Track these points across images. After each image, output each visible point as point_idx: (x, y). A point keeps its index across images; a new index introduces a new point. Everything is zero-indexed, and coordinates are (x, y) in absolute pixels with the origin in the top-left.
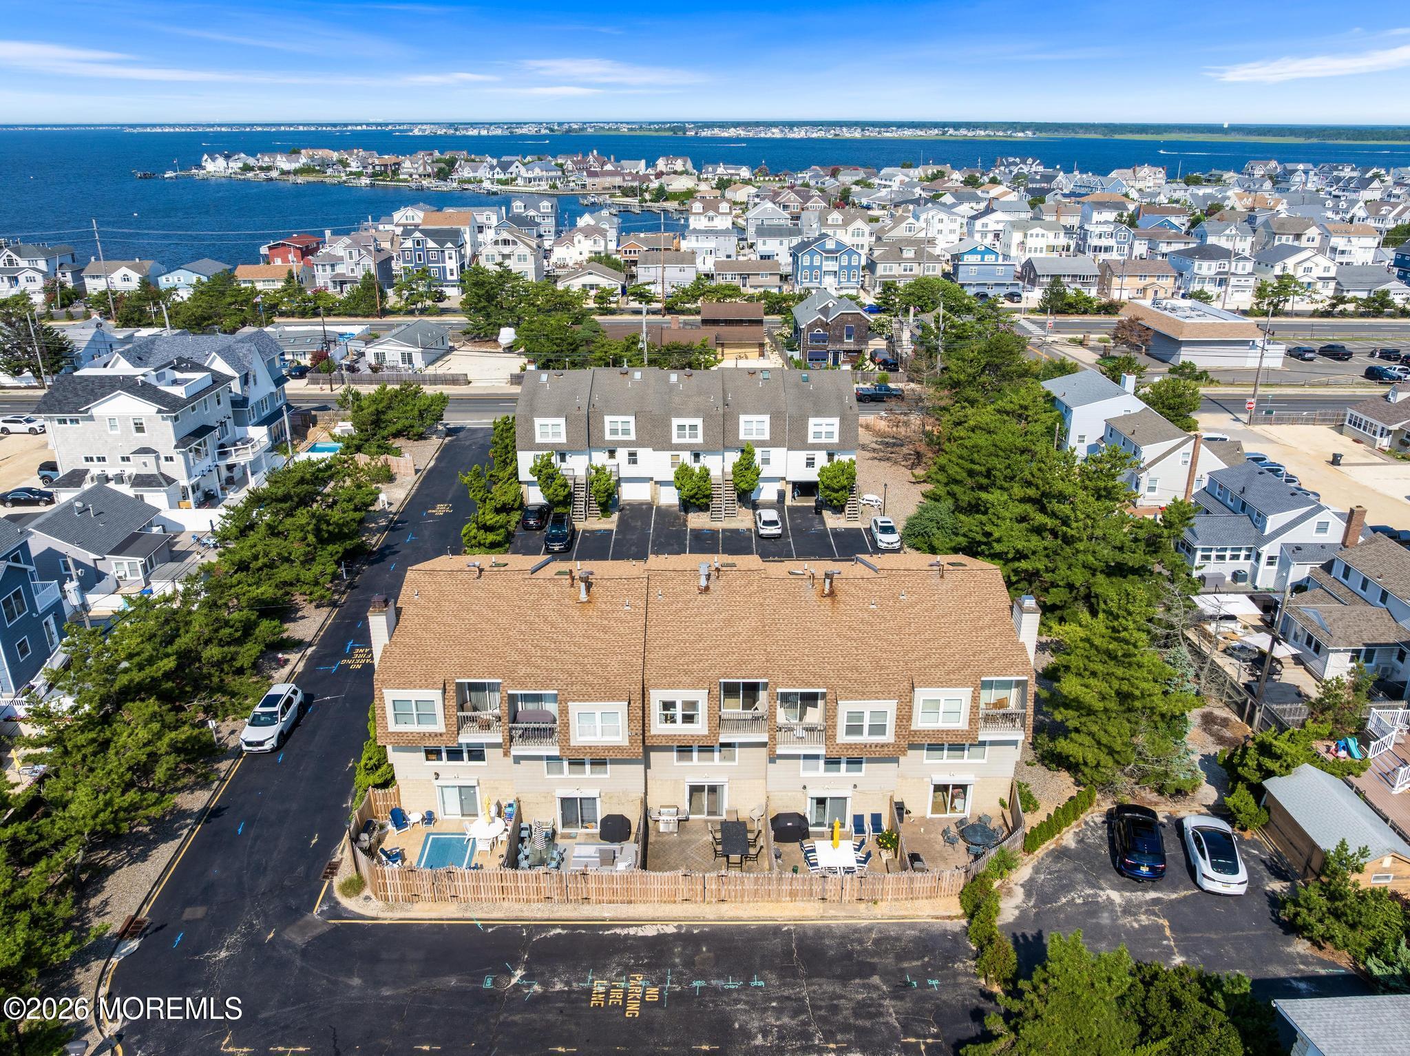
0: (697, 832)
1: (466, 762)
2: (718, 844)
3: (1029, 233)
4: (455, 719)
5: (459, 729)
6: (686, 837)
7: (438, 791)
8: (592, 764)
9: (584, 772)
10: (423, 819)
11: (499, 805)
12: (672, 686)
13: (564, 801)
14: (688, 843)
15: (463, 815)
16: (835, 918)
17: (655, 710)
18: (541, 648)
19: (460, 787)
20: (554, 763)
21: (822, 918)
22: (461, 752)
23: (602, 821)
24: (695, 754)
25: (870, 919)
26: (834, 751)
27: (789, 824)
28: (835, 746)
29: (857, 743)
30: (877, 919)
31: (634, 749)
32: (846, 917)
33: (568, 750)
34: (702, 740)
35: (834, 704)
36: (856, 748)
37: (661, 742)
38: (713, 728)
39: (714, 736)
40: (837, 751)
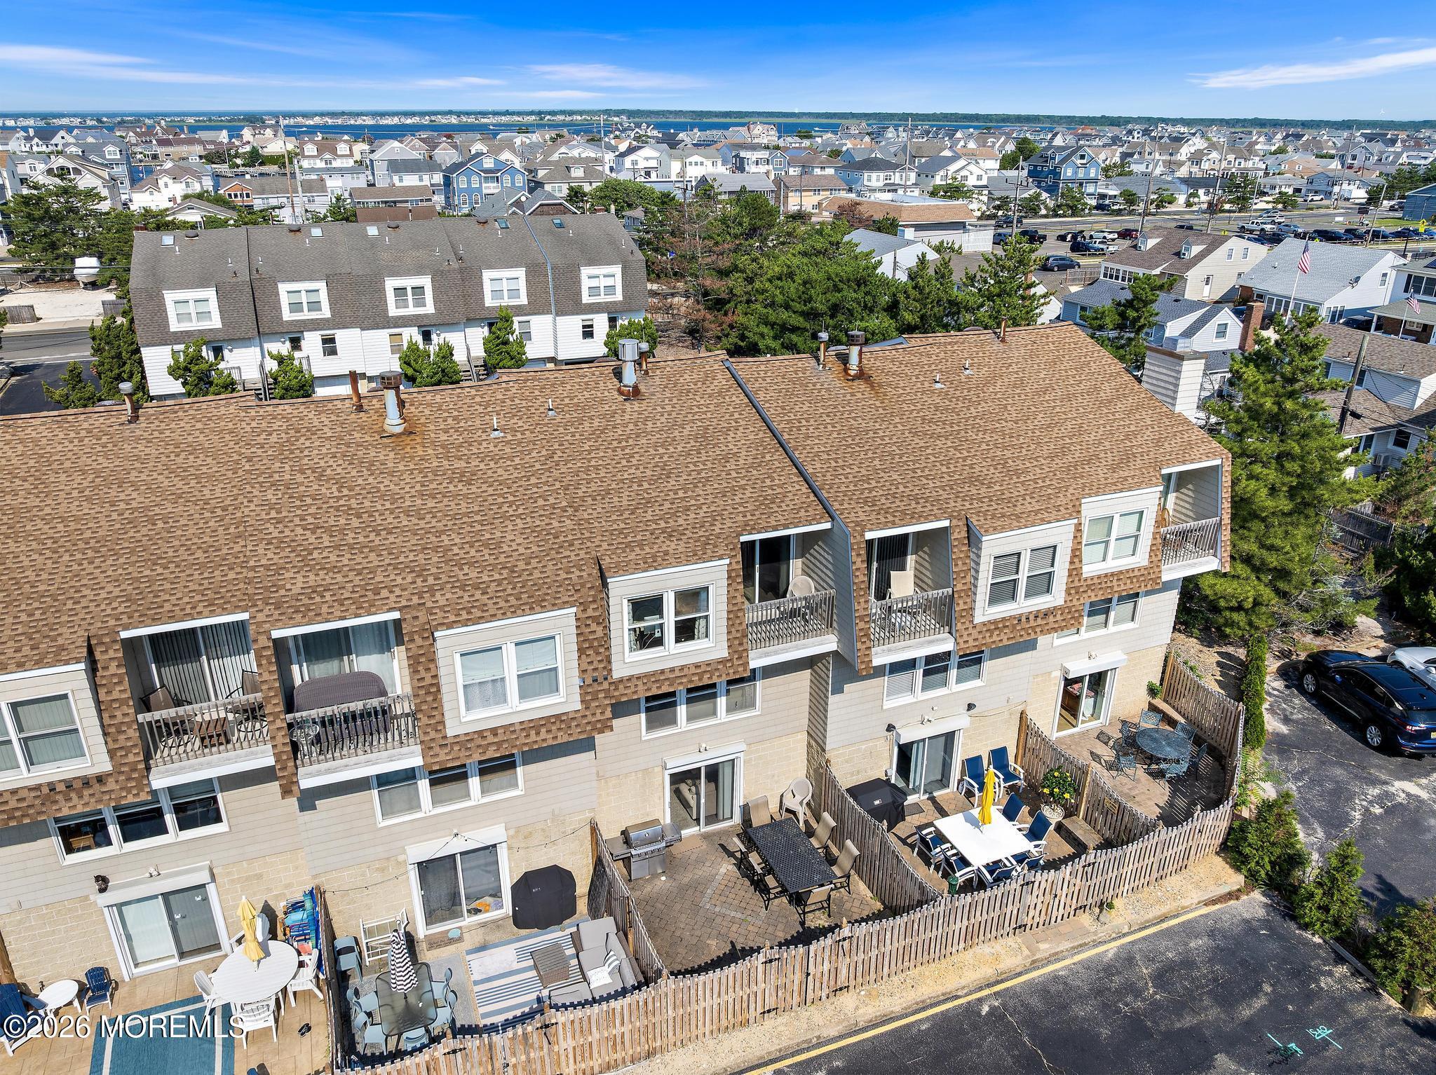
0: (700, 861)
1: (173, 835)
3: (688, 160)
4: (133, 733)
5: (148, 757)
6: (684, 877)
7: (110, 917)
8: (483, 772)
9: (466, 795)
10: (81, 994)
11: (268, 912)
12: (652, 563)
13: (425, 868)
14: (697, 888)
15: (182, 955)
16: (1056, 957)
17: (622, 623)
18: (329, 531)
19: (166, 896)
20: (398, 792)
21: (1035, 965)
22: (158, 813)
23: (515, 888)
24: (682, 710)
25: (1114, 939)
26: (970, 639)
27: (877, 802)
28: (971, 630)
29: (1004, 619)
30: (1124, 935)
31: (594, 714)
32: (1073, 948)
33: (437, 750)
34: (717, 669)
35: (965, 548)
36: (1005, 627)
37: (636, 692)
38: (737, 642)
39: (740, 658)
40: (975, 640)
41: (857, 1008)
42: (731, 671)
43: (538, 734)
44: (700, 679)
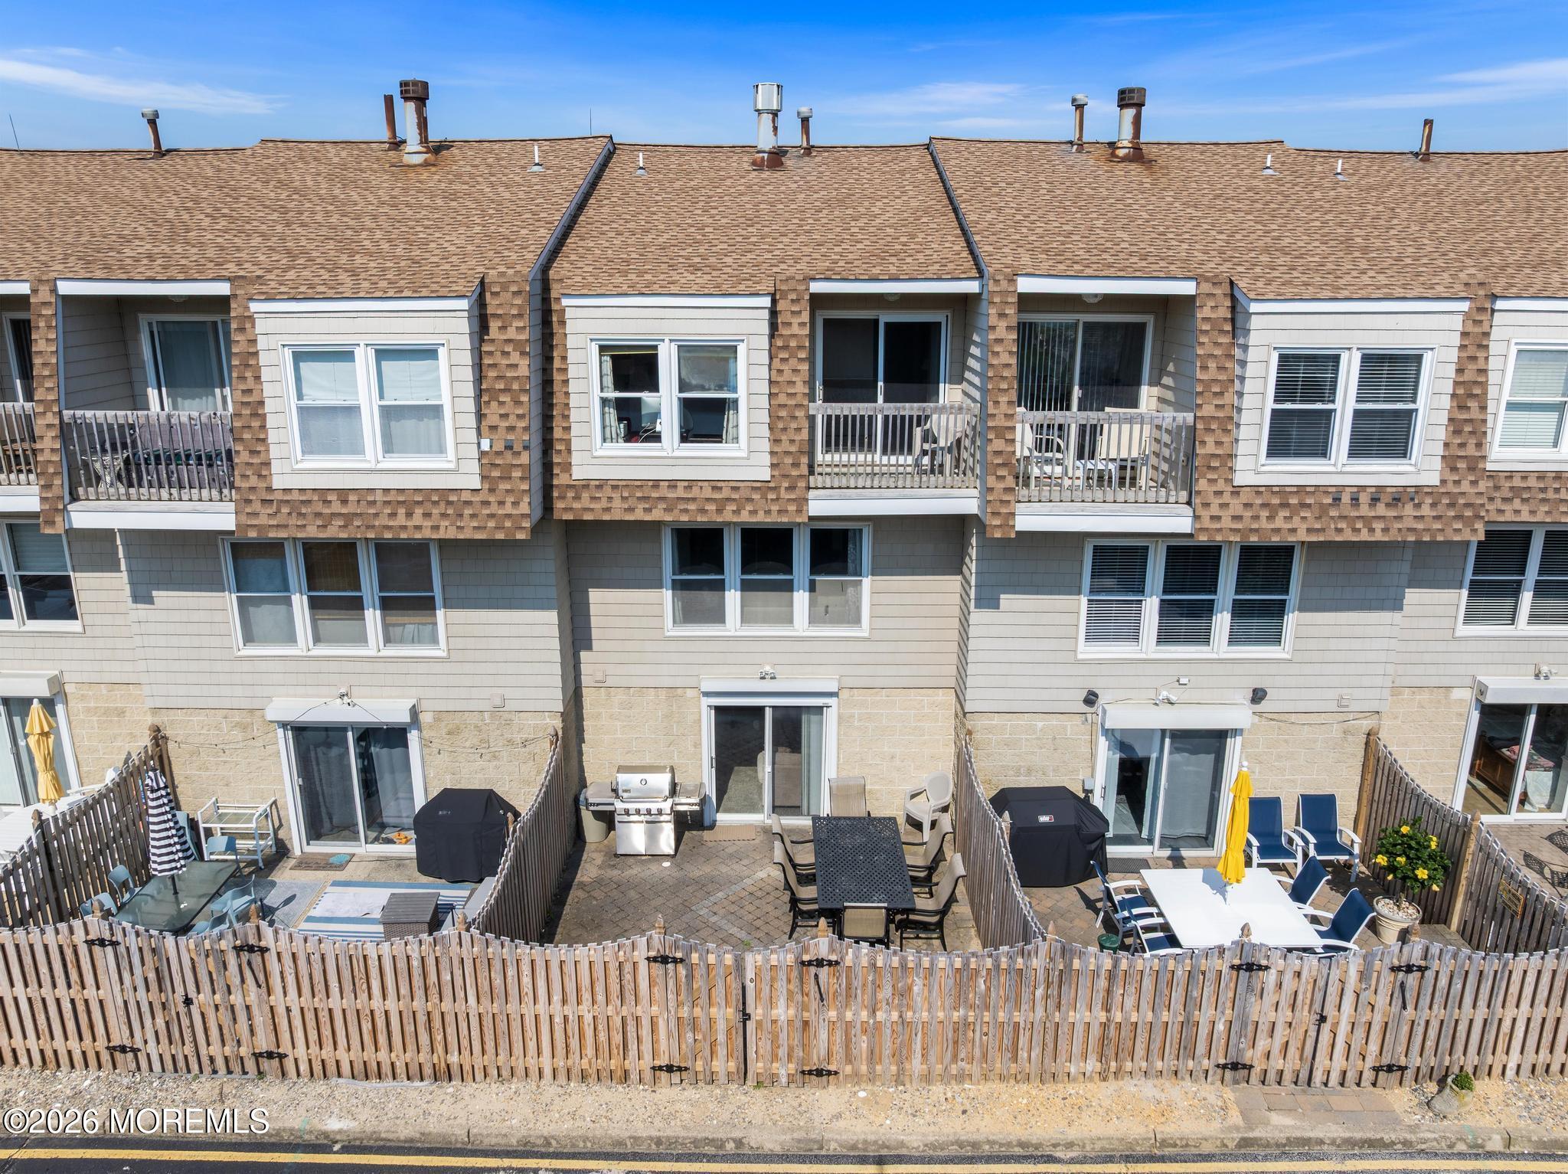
0: (737, 857)
1: (19, 622)
2: (806, 880)
6: (698, 870)
9: (362, 639)
14: (705, 886)
16: (1302, 1148)
17: (587, 384)
19: (6, 707)
21: (1247, 1149)
24: (733, 600)
25: (1461, 1156)
26: (1226, 516)
27: (1044, 819)
28: (1226, 498)
29: (1301, 489)
30: (1490, 1155)
31: (501, 503)
32: (1350, 1143)
33: (257, 506)
34: (749, 500)
35: (1225, 340)
36: (1304, 505)
37: (608, 510)
38: (789, 460)
39: (792, 488)
40: (1237, 518)
41: (838, 1116)
42: (775, 508)
43: (409, 515)
44: (719, 511)
